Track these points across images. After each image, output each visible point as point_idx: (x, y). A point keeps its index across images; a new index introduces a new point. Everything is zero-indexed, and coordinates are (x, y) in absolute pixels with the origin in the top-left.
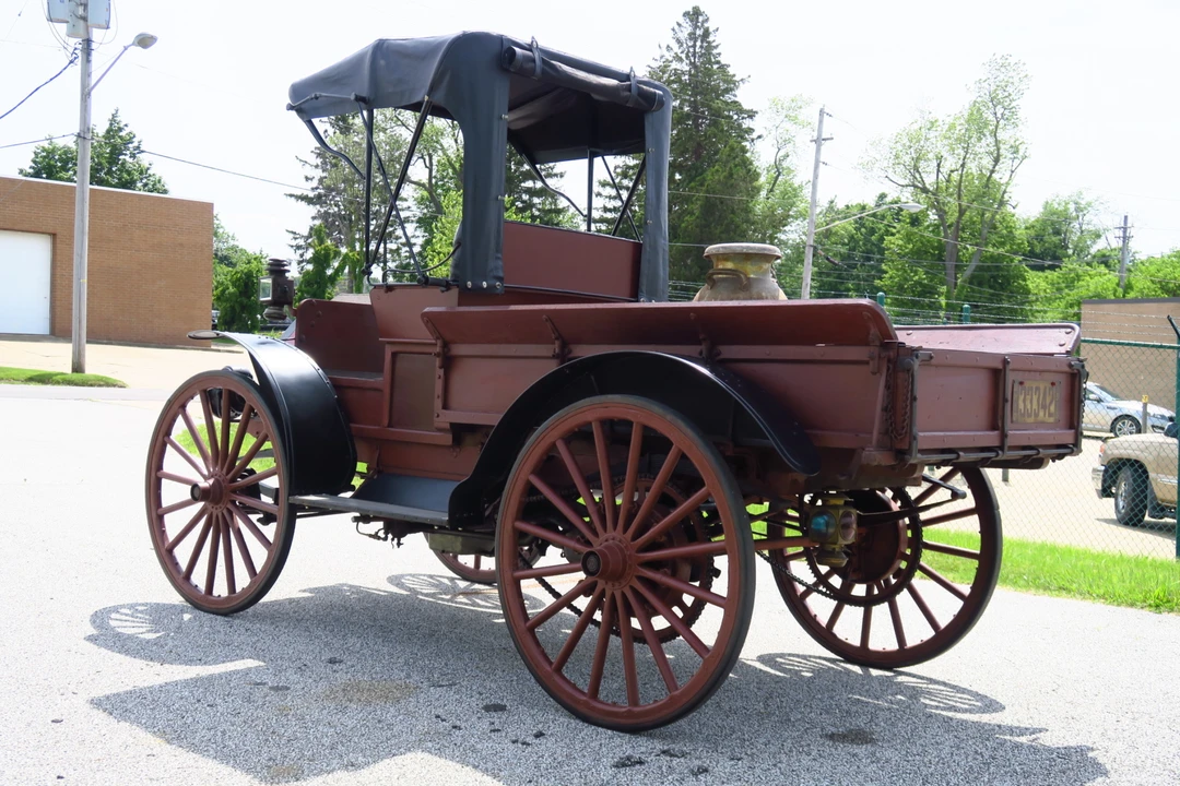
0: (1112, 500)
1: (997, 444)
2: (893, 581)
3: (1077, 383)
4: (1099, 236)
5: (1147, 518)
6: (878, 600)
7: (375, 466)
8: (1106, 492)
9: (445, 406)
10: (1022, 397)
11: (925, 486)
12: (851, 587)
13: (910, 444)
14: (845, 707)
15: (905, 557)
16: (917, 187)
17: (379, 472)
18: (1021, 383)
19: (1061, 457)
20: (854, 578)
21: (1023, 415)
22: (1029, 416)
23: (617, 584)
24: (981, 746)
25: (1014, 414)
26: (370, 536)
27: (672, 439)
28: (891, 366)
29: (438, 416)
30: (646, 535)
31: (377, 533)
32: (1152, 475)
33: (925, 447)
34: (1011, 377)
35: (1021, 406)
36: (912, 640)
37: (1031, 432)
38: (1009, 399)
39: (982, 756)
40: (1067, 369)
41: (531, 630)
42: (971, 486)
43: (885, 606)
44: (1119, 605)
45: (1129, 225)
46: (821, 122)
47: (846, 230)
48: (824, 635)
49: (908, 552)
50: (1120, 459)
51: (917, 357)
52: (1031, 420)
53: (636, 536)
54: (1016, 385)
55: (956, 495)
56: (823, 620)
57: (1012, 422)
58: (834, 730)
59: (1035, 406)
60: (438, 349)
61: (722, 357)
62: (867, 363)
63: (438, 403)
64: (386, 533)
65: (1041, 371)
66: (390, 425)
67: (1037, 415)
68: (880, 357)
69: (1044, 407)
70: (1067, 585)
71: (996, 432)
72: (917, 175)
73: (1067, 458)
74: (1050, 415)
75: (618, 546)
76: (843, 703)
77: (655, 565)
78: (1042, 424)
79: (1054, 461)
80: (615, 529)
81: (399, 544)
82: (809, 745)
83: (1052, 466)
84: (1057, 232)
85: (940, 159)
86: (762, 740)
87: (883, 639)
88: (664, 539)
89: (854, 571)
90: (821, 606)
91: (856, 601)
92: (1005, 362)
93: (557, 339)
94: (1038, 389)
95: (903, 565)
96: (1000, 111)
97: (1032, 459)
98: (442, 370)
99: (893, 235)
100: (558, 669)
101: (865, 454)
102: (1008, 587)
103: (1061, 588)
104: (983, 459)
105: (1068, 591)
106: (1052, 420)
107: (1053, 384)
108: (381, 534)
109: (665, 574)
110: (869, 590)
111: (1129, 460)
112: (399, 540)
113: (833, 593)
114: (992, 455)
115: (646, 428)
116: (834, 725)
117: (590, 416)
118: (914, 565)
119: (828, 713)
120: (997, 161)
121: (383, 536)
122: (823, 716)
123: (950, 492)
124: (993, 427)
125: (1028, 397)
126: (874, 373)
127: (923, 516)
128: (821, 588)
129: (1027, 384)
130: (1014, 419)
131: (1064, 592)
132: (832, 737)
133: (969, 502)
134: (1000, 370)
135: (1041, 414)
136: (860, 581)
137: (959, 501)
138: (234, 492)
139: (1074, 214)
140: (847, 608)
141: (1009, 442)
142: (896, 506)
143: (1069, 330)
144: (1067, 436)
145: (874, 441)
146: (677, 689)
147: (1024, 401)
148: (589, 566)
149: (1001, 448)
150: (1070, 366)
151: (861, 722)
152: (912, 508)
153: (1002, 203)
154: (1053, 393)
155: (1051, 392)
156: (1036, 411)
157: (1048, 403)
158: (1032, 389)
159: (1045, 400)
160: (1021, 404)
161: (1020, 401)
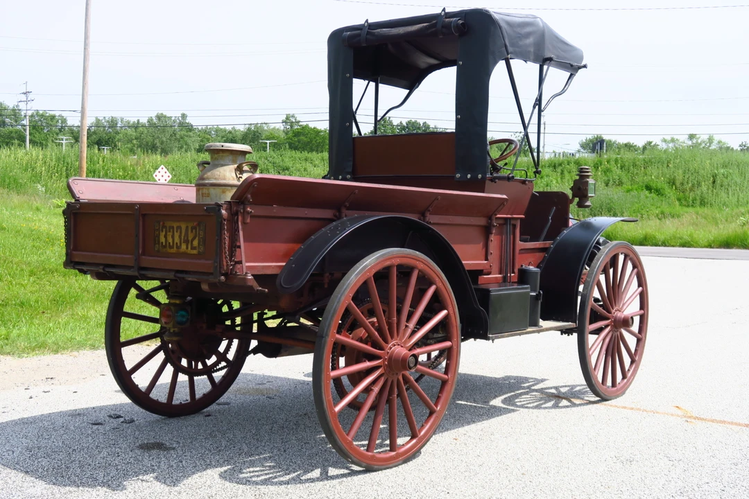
10: (163, 234)
21: (165, 247)
22: (171, 247)
25: (156, 246)
37: (174, 260)
38: (141, 234)
52: (174, 250)
59: (177, 240)
67: (178, 248)
69: (187, 242)
74: (193, 248)
78: (185, 255)
94: (179, 228)
106: (195, 252)
125: (170, 234)
129: (169, 224)
130: (156, 249)
135: (184, 247)
147: (165, 236)
150: (205, 210)
154: (196, 232)
155: (194, 231)
156: (179, 245)
157: (190, 239)
158: (173, 227)
159: (188, 238)
160: (162, 240)
161: (161, 237)
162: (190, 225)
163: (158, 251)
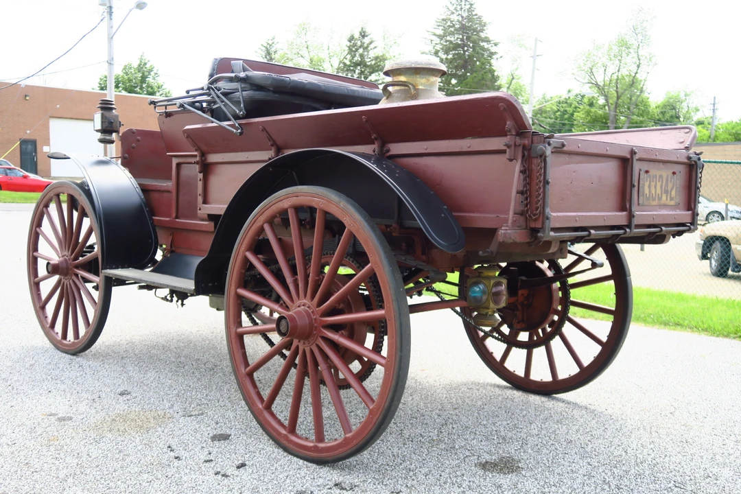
0: (708, 261)
1: (624, 222)
2: (549, 330)
3: (694, 174)
4: (698, 110)
5: (730, 272)
6: (537, 345)
7: (169, 248)
8: (704, 257)
9: (205, 202)
10: (647, 184)
11: (573, 258)
12: (517, 334)
13: (543, 223)
14: (503, 434)
15: (556, 312)
16: (593, 84)
17: (172, 252)
18: (647, 172)
19: (680, 233)
20: (519, 327)
21: (648, 199)
22: (654, 199)
23: (306, 342)
24: (609, 474)
25: (641, 198)
26: (162, 298)
27: (345, 222)
28: (526, 153)
29: (200, 209)
30: (328, 302)
31: (166, 297)
32: (733, 246)
33: (558, 225)
34: (637, 166)
35: (647, 191)
36: (563, 374)
37: (655, 213)
38: (636, 184)
39: (610, 486)
40: (686, 161)
41: (250, 375)
42: (608, 258)
43: (543, 348)
44: (717, 336)
45: (716, 102)
46: (536, 46)
47: (552, 108)
48: (498, 367)
49: (559, 308)
50: (715, 236)
51: (549, 144)
53: (320, 303)
54: (642, 173)
55: (594, 265)
56: (498, 357)
57: (639, 204)
58: (487, 457)
59: (659, 191)
60: (198, 159)
61: (390, 153)
62: (504, 152)
63: (200, 199)
64: (172, 297)
65: (664, 162)
66: (177, 217)
67: (660, 199)
68: (515, 145)
69: (666, 192)
70: (681, 322)
71: (625, 213)
72: (592, 77)
73: (685, 235)
74: (672, 199)
75: (306, 312)
76: (502, 429)
77: (336, 327)
78: (665, 206)
79: (674, 237)
80: (305, 297)
81: (182, 305)
82: (463, 475)
83: (673, 242)
84: (674, 108)
85: (605, 67)
86: (425, 470)
87: (540, 373)
88: (342, 306)
89: (519, 322)
90: (496, 347)
91: (521, 345)
92: (633, 153)
93: (272, 145)
94: (661, 176)
95: (556, 318)
96: (640, 37)
97: (655, 235)
98: (202, 174)
99: (578, 112)
100: (268, 407)
101: (501, 232)
102: (640, 323)
103: (677, 324)
104: (614, 235)
105: (681, 326)
106: (672, 203)
107: (674, 173)
108: (169, 298)
109: (342, 336)
110: (531, 337)
111: (720, 237)
112: (182, 302)
113: (503, 338)
114: (621, 232)
115: (326, 213)
116: (489, 453)
117: (286, 204)
118: (564, 317)
119: (487, 439)
120: (638, 66)
121: (170, 299)
122: (483, 443)
123: (591, 262)
124: (623, 209)
125: (653, 184)
126: (511, 160)
127: (571, 280)
128: (495, 334)
129: (652, 172)
130: (641, 202)
131: (679, 327)
132: (485, 466)
133: (607, 270)
134: (628, 159)
135: (664, 198)
136: (525, 330)
137: (598, 269)
138: (77, 267)
139: (684, 98)
140: (514, 350)
141: (636, 221)
142: (550, 274)
143: (688, 130)
144: (685, 216)
145: (510, 221)
146: (351, 431)
147: (649, 187)
148: (281, 328)
149: (629, 226)
150: (689, 158)
151: (511, 449)
152: (562, 275)
153: (642, 91)
154: (674, 181)
155: (672, 180)
156: (660, 196)
157: (669, 189)
158: (656, 176)
159: (667, 188)
161: (646, 187)
163: (643, 204)
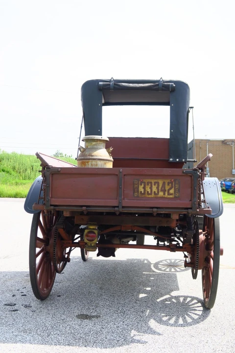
3: (192, 181)
10: (141, 186)
18: (141, 180)
21: (144, 194)
22: (150, 194)
25: (135, 193)
33: (57, 204)
52: (152, 196)
54: (136, 181)
59: (155, 190)
67: (156, 194)
69: (164, 191)
74: (170, 194)
78: (162, 198)
94: (156, 182)
106: (171, 197)
125: (148, 186)
129: (146, 181)
130: (136, 196)
134: (118, 175)
141: (123, 205)
147: (144, 188)
154: (172, 185)
155: (170, 184)
156: (156, 192)
157: (167, 189)
158: (151, 183)
159: (165, 188)
160: (141, 189)
161: (140, 188)
162: (167, 181)
163: (138, 197)
